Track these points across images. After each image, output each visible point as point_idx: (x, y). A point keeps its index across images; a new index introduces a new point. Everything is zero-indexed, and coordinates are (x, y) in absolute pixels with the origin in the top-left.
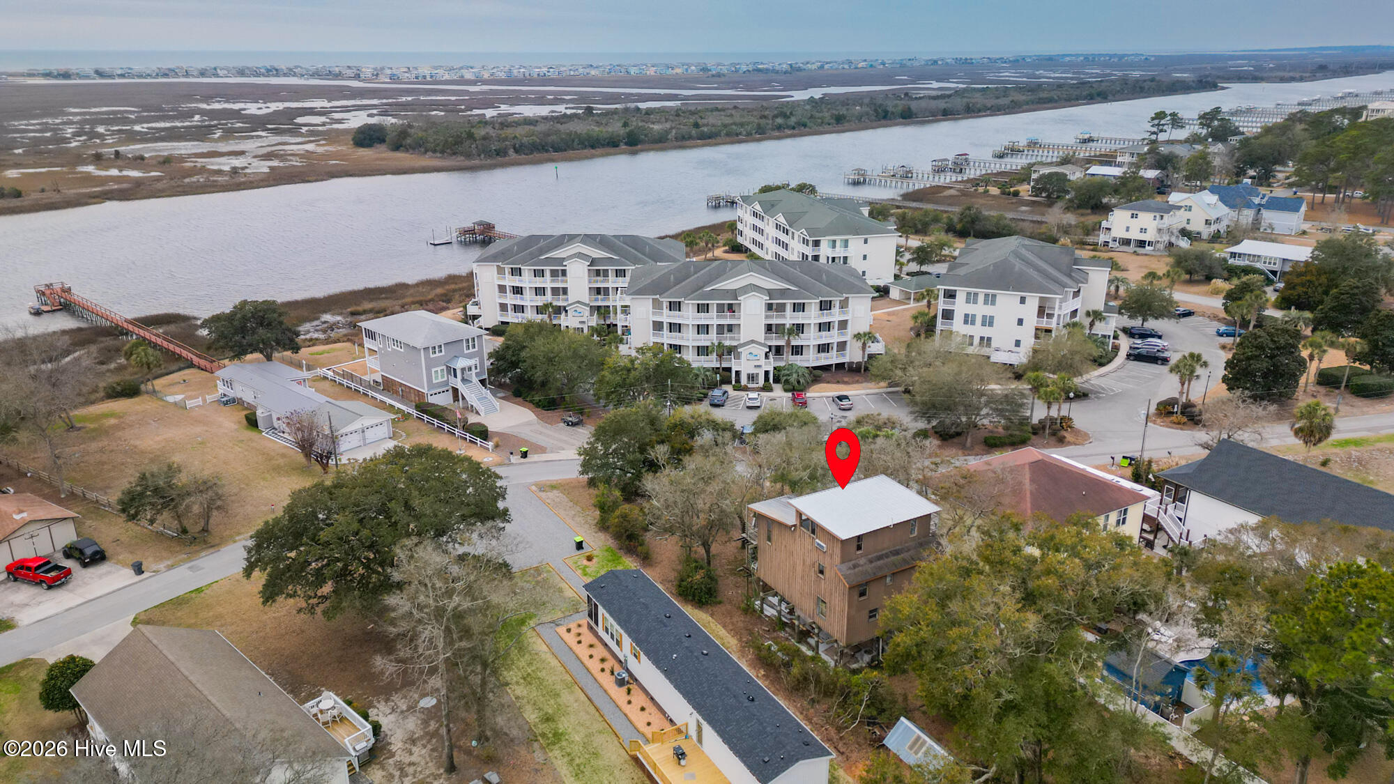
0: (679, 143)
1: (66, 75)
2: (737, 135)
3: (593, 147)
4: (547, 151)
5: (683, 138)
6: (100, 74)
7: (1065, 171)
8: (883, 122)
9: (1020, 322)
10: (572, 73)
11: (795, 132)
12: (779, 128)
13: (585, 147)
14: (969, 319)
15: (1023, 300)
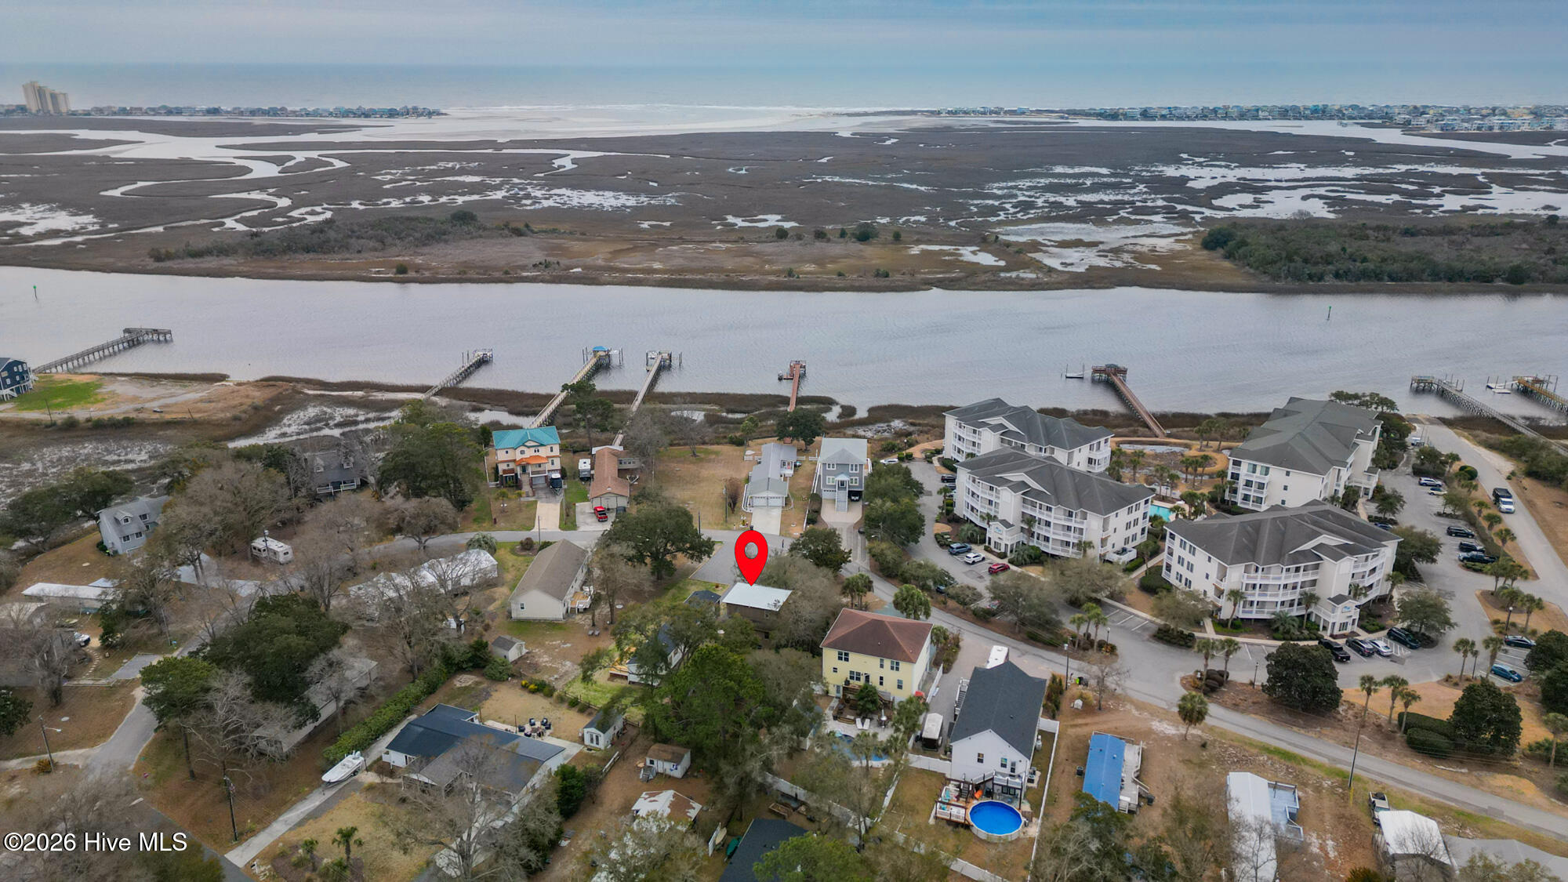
1: (1114, 116)
6: (1146, 114)
9: (1207, 577)
14: (1181, 561)
15: (1210, 559)
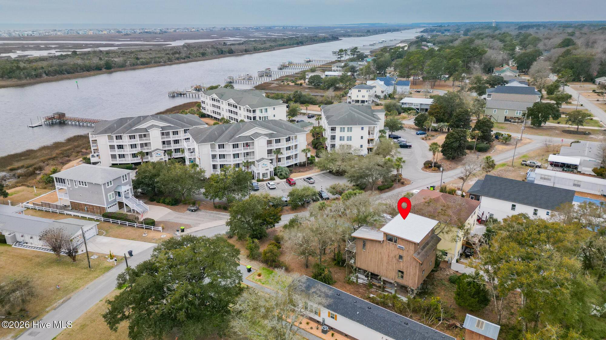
0: (132, 67)
2: (160, 62)
3: (88, 70)
4: (64, 74)
5: (134, 65)
7: (318, 74)
8: (222, 55)
9: (362, 138)
10: (47, 34)
11: (186, 60)
12: (178, 59)
13: (84, 71)
14: (341, 139)
15: (362, 129)
